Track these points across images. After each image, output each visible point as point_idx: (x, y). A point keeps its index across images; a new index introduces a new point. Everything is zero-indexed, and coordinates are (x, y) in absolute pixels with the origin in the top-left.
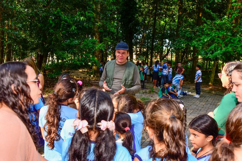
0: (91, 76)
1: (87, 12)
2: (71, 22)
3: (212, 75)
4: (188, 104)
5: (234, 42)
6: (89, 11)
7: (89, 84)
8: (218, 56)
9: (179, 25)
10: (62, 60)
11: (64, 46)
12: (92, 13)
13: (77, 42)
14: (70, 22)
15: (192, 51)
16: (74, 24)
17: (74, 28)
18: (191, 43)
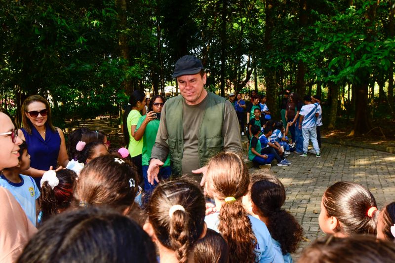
0: (118, 127)
1: (103, 12)
2: (75, 31)
3: (333, 111)
4: (304, 167)
5: (372, 51)
6: (108, 9)
7: (117, 143)
8: (348, 78)
9: (270, 27)
10: (64, 102)
11: (65, 76)
12: (113, 12)
13: (88, 66)
14: (73, 32)
15: (288, 73)
16: (81, 34)
17: (83, 41)
18: (294, 56)
